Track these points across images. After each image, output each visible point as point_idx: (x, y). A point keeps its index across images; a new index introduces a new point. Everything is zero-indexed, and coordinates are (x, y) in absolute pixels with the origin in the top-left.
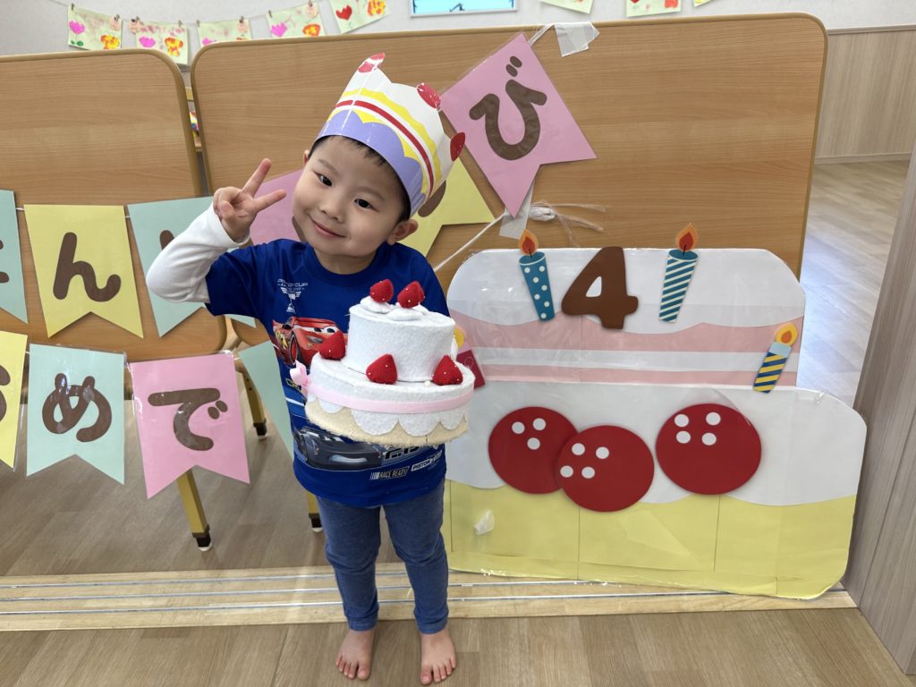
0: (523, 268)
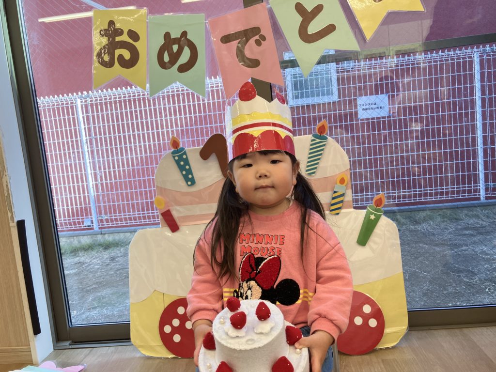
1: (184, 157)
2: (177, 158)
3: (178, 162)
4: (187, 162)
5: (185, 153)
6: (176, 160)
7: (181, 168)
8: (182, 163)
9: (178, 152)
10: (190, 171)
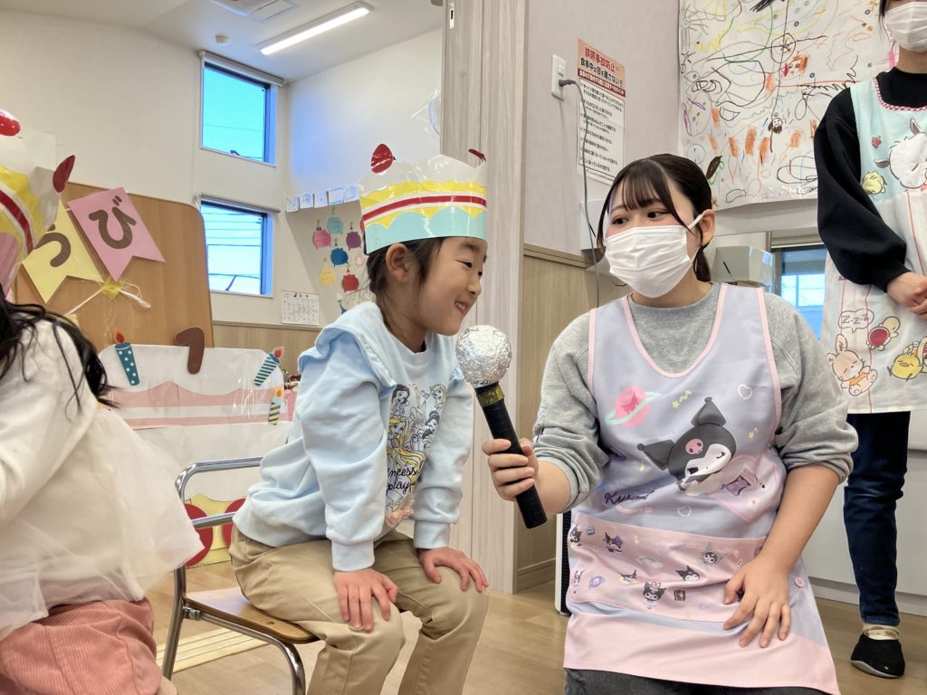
0: (118, 351)
1: (130, 352)
2: (121, 353)
3: (122, 357)
4: (132, 358)
5: (130, 349)
6: (120, 356)
7: (125, 365)
8: (126, 359)
9: (123, 346)
10: (134, 369)
